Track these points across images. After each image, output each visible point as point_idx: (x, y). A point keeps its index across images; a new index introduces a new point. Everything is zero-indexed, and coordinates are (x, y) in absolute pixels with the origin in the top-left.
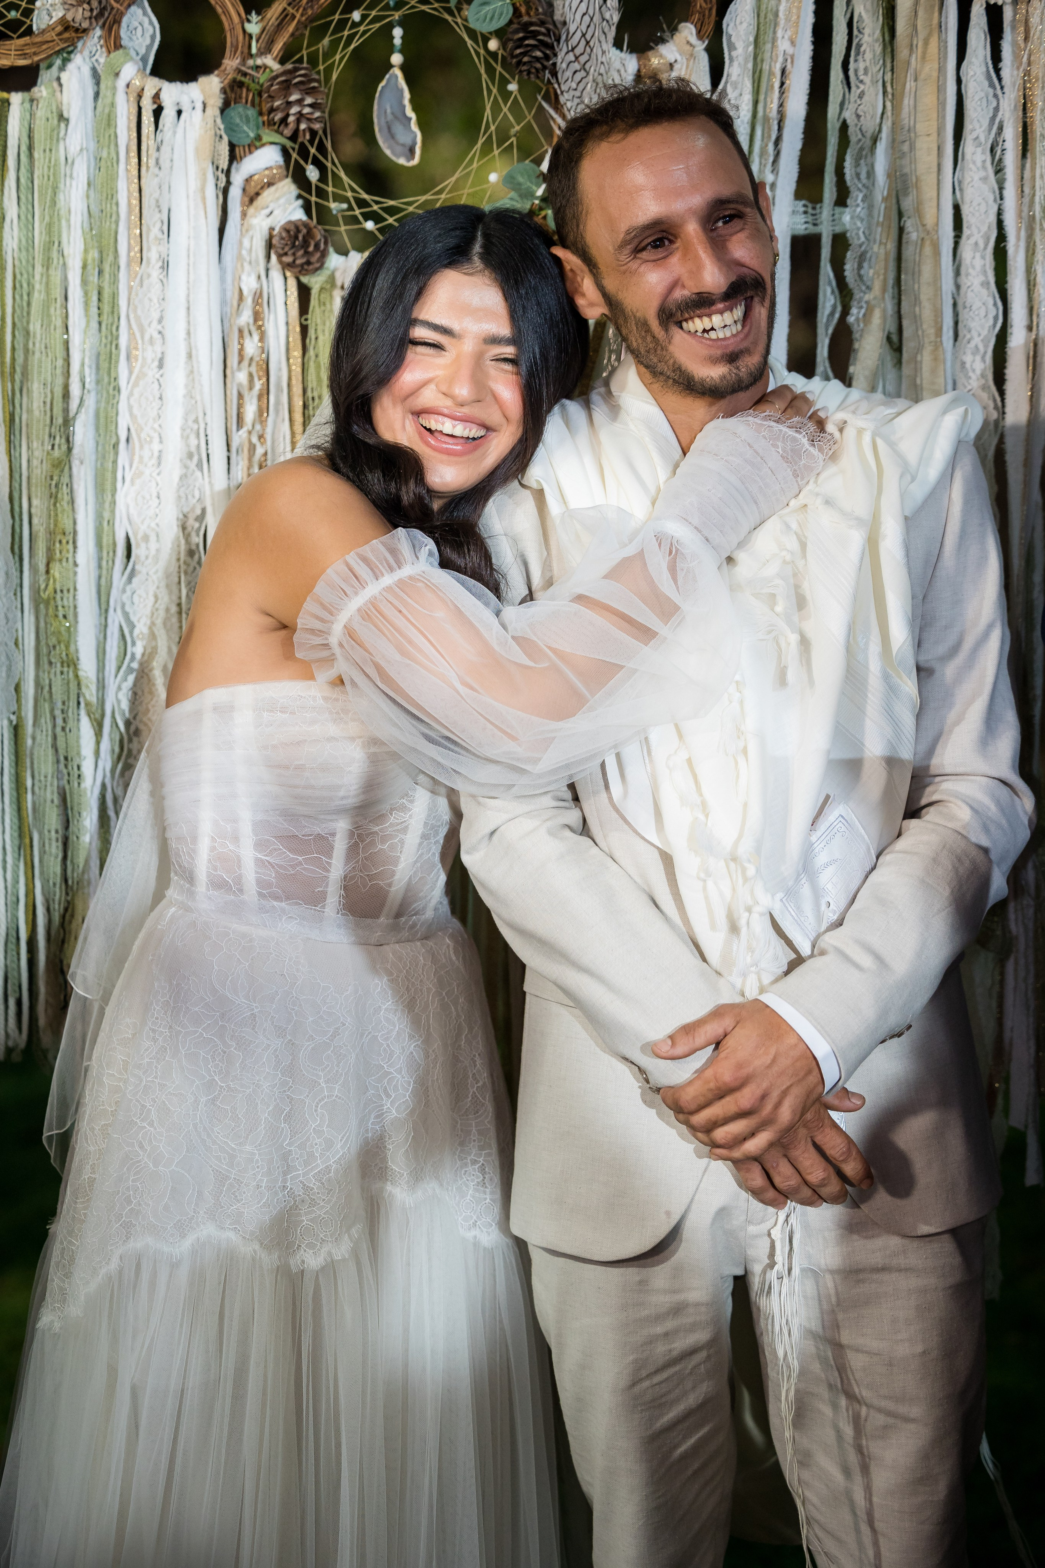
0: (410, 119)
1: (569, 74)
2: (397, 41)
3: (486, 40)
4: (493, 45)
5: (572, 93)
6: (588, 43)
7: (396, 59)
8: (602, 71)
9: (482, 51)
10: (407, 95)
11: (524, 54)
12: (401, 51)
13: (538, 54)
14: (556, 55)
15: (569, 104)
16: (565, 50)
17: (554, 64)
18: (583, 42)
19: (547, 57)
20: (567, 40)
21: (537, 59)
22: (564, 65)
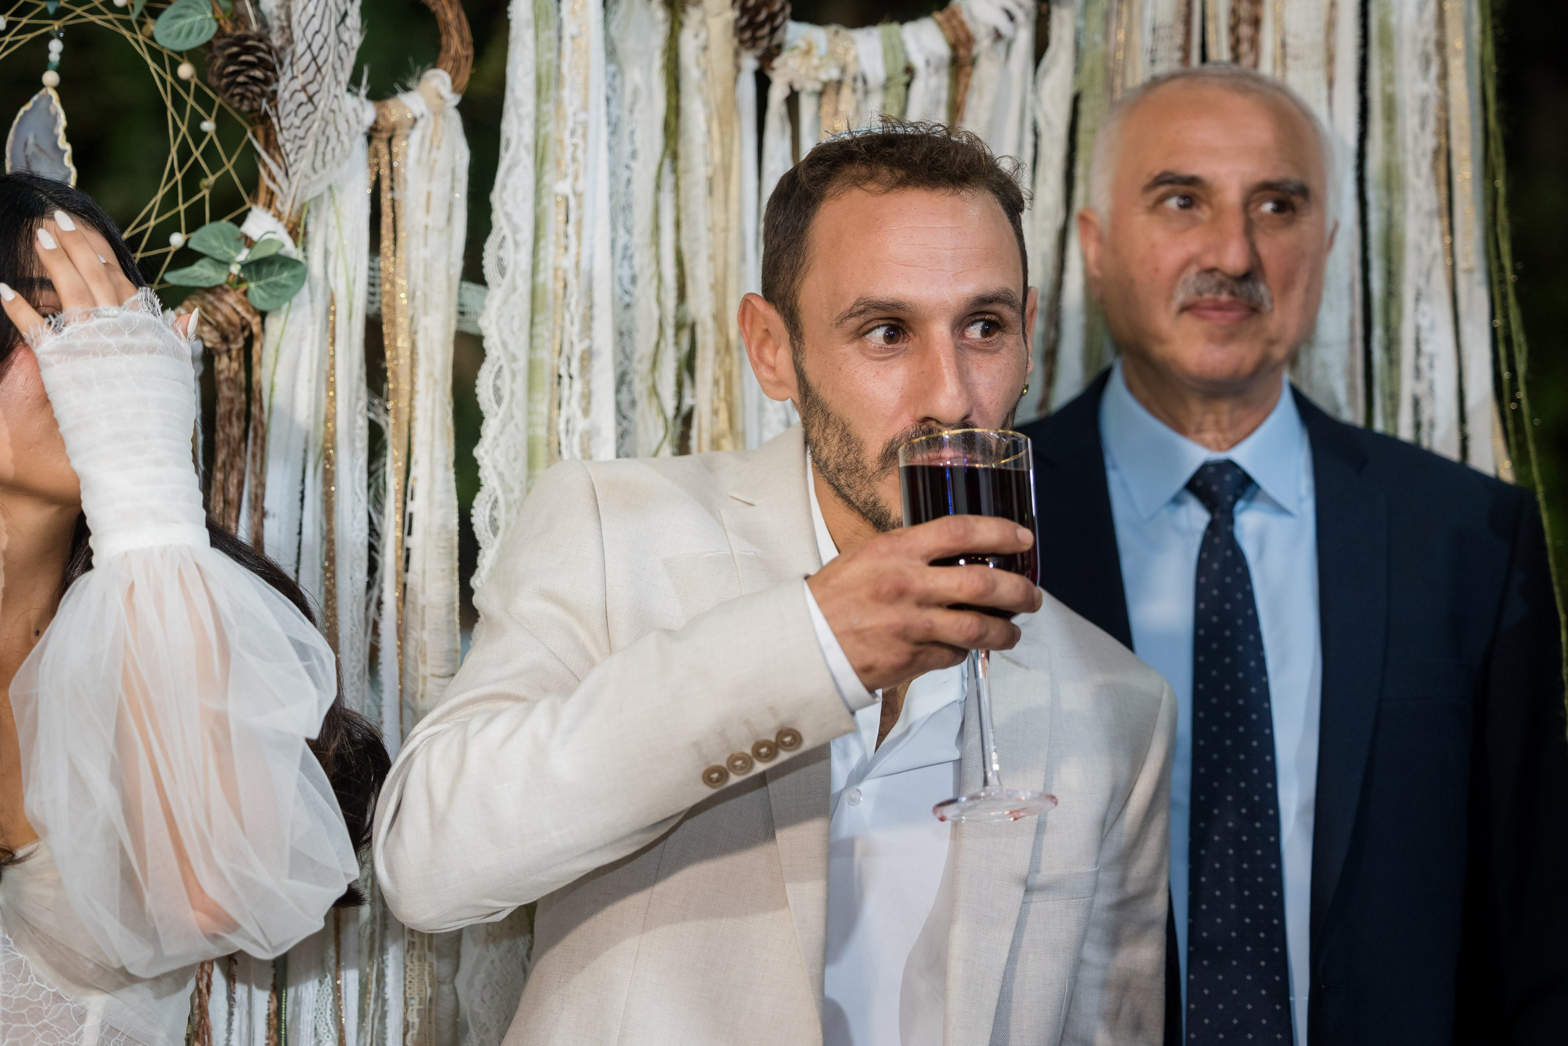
0: (64, 152)
1: (291, 106)
2: (54, 56)
3: (175, 65)
4: (185, 70)
5: (293, 131)
6: (319, 69)
7: (51, 78)
8: (335, 106)
9: (169, 79)
10: (62, 121)
11: (236, 73)
12: (59, 70)
13: (258, 74)
14: (277, 80)
15: (288, 146)
16: (289, 75)
17: (275, 92)
18: (313, 68)
19: (266, 81)
20: (292, 64)
21: (255, 80)
22: (287, 95)
